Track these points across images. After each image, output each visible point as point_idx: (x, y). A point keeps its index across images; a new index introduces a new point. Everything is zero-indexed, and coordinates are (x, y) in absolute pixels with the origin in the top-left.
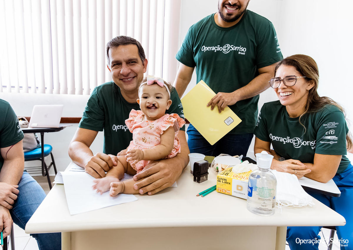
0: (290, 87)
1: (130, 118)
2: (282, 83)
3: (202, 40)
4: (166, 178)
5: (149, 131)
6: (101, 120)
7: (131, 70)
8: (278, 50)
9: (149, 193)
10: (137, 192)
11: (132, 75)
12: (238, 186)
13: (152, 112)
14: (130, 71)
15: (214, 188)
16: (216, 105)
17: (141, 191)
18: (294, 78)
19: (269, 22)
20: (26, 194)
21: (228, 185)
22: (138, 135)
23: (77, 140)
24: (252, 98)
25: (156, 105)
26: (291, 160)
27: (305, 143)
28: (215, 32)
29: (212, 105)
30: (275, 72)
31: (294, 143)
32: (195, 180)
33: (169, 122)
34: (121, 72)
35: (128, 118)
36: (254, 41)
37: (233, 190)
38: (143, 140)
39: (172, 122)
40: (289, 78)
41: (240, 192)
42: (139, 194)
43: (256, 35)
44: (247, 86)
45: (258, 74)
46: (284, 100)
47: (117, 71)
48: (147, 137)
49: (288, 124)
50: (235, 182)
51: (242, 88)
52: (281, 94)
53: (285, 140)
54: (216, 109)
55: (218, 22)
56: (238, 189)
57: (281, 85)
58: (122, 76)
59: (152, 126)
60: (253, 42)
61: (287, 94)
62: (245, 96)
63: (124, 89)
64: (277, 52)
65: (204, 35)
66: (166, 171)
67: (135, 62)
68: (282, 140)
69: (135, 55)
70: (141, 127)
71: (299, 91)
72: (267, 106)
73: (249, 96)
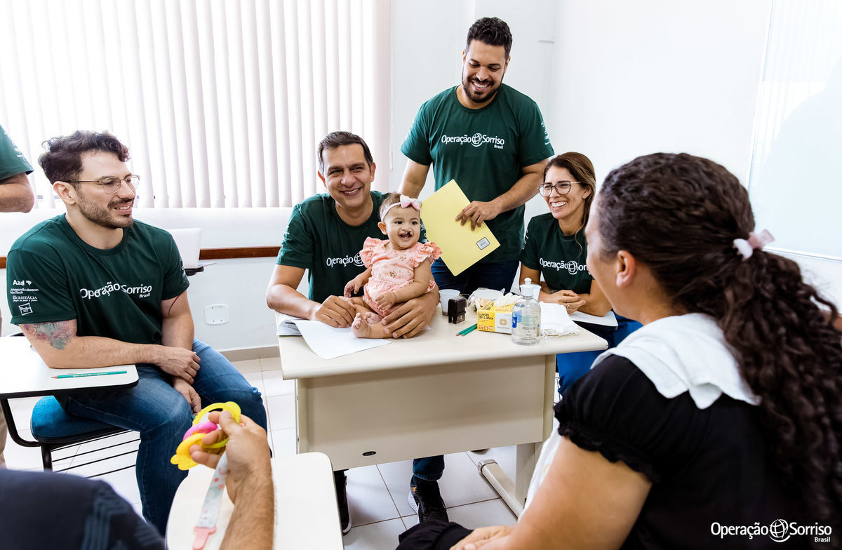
0: (564, 196)
1: (365, 249)
2: (554, 190)
3: (442, 125)
4: (421, 316)
5: (401, 263)
6: (308, 252)
7: (356, 178)
8: (548, 141)
9: (405, 336)
10: (390, 335)
11: (357, 186)
12: (501, 320)
13: (405, 241)
14: (355, 180)
15: (475, 327)
16: (469, 219)
17: (395, 335)
18: (568, 183)
19: (533, 103)
20: (209, 364)
21: (491, 320)
22: (384, 268)
23: (279, 282)
24: (515, 210)
25: (411, 233)
26: (563, 292)
27: (581, 268)
28: (459, 115)
29: (463, 219)
30: (545, 175)
31: (570, 269)
32: (450, 321)
33: (425, 252)
34: (343, 182)
35: (362, 249)
36: (514, 129)
37: (497, 326)
38: (392, 274)
39: (428, 253)
40: (562, 184)
41: (504, 326)
42: (392, 338)
43: (516, 121)
44: (510, 191)
45: (521, 174)
46: (557, 211)
47: (336, 180)
48: (397, 270)
49: (563, 244)
50: (498, 316)
51: (504, 195)
52: (554, 205)
53: (559, 266)
54: (468, 224)
55: (462, 99)
56: (501, 324)
57: (553, 193)
58: (344, 187)
59: (404, 257)
60: (513, 132)
61: (560, 205)
62: (508, 207)
63: (347, 206)
64: (546, 144)
65: (444, 119)
66: (420, 308)
67: (361, 168)
68: (555, 265)
69: (361, 159)
70: (387, 258)
71: (574, 199)
72: (535, 221)
73: (512, 206)
